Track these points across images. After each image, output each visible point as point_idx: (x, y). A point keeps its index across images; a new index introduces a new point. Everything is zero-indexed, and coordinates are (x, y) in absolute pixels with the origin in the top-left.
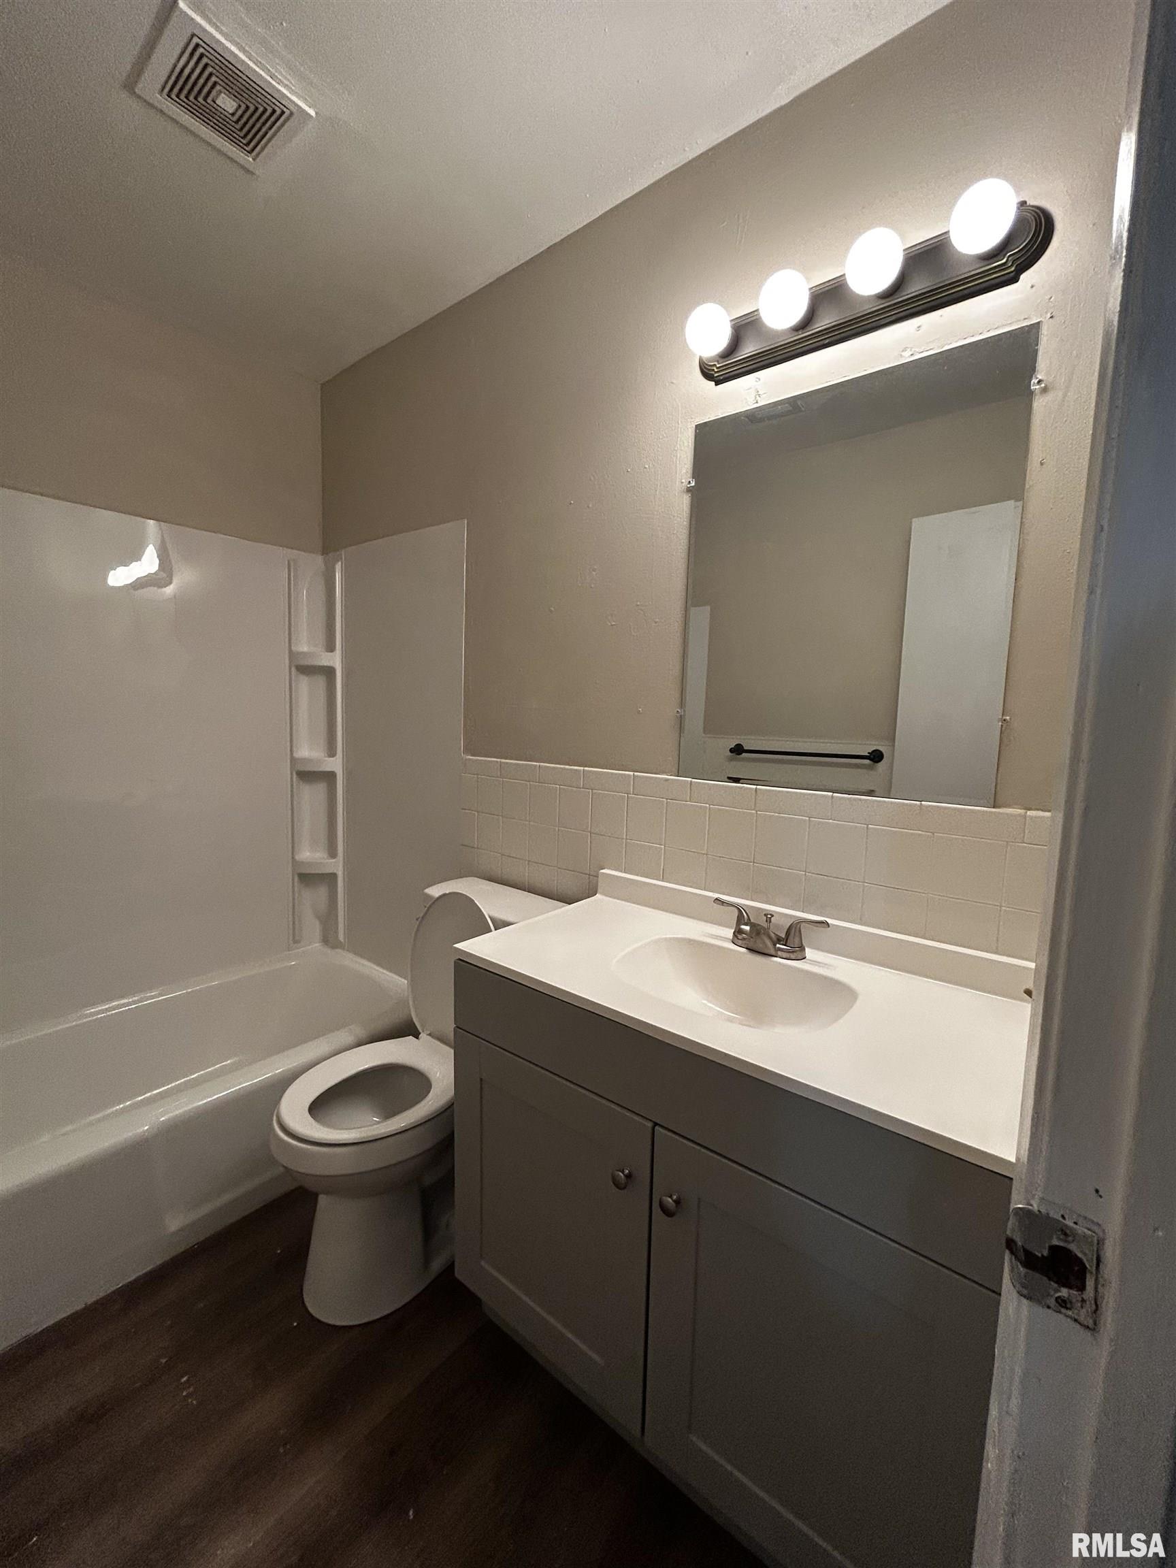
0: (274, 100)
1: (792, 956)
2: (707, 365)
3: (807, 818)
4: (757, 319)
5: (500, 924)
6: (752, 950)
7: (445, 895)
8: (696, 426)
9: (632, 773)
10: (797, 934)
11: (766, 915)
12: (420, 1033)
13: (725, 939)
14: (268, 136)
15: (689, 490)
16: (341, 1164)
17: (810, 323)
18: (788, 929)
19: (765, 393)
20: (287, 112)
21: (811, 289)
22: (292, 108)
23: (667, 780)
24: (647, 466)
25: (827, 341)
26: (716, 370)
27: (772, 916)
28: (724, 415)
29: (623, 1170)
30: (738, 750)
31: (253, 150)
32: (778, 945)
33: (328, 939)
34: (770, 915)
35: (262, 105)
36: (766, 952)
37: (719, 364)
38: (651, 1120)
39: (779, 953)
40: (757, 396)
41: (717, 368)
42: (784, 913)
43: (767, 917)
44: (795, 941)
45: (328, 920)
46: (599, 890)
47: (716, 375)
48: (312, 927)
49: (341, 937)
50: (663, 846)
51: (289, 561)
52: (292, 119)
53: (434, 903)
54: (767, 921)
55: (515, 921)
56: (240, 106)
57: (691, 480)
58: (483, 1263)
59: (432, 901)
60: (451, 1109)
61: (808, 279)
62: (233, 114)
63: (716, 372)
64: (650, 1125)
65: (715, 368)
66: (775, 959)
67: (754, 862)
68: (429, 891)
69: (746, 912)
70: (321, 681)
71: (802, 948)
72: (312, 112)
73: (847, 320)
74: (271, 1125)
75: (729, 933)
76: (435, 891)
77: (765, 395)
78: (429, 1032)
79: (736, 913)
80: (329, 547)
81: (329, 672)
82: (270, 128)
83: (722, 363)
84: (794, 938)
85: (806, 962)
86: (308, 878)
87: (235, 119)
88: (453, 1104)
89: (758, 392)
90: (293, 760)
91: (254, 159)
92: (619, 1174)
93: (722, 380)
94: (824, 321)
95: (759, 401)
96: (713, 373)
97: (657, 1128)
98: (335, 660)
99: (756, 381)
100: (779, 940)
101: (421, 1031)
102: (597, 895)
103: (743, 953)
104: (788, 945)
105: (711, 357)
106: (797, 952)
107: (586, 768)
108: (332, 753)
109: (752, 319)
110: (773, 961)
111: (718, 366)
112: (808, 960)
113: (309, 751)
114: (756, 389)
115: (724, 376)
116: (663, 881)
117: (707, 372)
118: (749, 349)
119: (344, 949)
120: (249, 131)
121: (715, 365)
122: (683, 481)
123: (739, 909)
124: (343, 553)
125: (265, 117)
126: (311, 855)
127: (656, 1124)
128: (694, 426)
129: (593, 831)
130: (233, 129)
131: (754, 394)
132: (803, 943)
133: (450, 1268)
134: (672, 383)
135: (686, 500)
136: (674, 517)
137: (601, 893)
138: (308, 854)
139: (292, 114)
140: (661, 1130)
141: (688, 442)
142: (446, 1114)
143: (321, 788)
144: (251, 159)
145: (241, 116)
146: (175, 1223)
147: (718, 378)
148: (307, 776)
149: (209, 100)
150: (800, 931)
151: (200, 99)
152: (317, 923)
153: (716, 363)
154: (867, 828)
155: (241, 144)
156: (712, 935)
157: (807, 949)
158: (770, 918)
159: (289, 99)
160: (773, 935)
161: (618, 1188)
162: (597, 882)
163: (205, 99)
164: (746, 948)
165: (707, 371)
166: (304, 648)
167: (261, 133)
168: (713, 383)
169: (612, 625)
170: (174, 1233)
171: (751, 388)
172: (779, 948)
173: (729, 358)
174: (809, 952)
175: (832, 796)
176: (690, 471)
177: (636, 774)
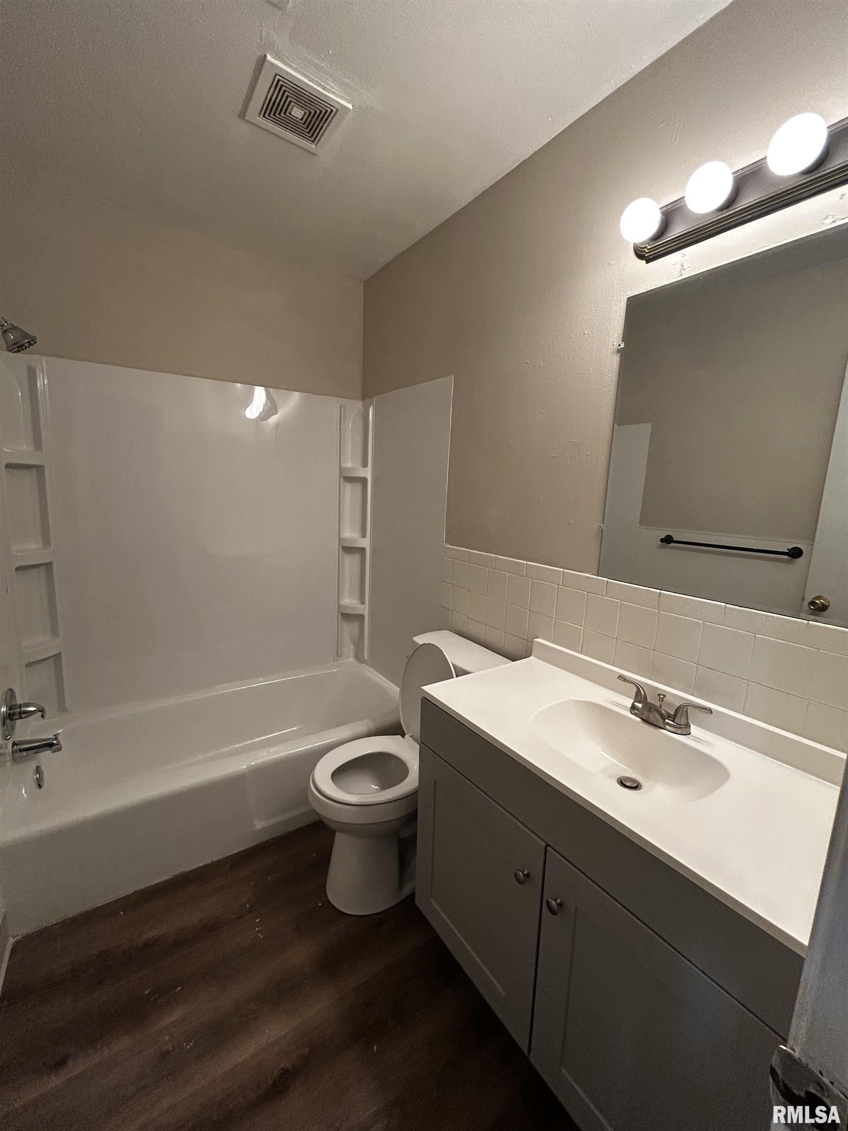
0: (326, 104)
1: (679, 732)
2: (639, 247)
3: (702, 622)
4: (682, 206)
5: (461, 672)
6: (644, 720)
7: (425, 644)
8: (628, 298)
9: (562, 570)
10: (684, 713)
11: (659, 695)
12: (405, 734)
13: (624, 707)
14: (324, 128)
15: (618, 351)
16: (347, 817)
17: (735, 202)
18: (677, 708)
19: (689, 267)
20: (335, 110)
21: (733, 173)
22: (337, 107)
23: (588, 578)
24: (586, 333)
25: (749, 217)
26: (647, 251)
27: (665, 696)
28: (652, 288)
29: (524, 871)
30: (668, 540)
31: (315, 140)
32: (667, 720)
33: (359, 657)
34: (663, 695)
35: (319, 109)
36: (657, 724)
37: (649, 245)
38: (545, 842)
39: (667, 727)
40: (682, 270)
41: (648, 249)
42: (677, 694)
43: (660, 697)
44: (681, 720)
45: (358, 645)
46: (533, 653)
47: (646, 255)
48: (349, 648)
49: (366, 657)
50: (583, 628)
51: (340, 408)
52: (338, 113)
53: (418, 648)
54: (660, 700)
55: (472, 671)
56: (305, 113)
57: (620, 343)
58: (432, 900)
59: (417, 647)
60: (416, 795)
61: (730, 166)
62: (302, 119)
63: (647, 253)
64: (544, 845)
65: (646, 250)
66: (663, 731)
67: (654, 650)
68: (416, 639)
69: (643, 690)
70: (358, 487)
71: (688, 726)
72: (350, 106)
73: (768, 197)
74: (309, 781)
75: (629, 702)
76: (420, 640)
77: (689, 269)
78: (410, 735)
79: (635, 689)
80: (366, 396)
81: (364, 481)
82: (325, 123)
83: (652, 245)
84: (681, 717)
85: (688, 738)
86: (347, 616)
87: (303, 121)
88: (418, 791)
89: (683, 266)
90: (340, 539)
91: (316, 146)
92: (520, 874)
93: (651, 259)
94: (747, 200)
95: (683, 275)
96: (644, 253)
97: (548, 848)
98: (367, 473)
99: (682, 257)
100: (669, 716)
101: (406, 732)
102: (532, 657)
103: (638, 722)
104: (675, 721)
105: (644, 242)
106: (684, 729)
107: (528, 562)
108: (364, 535)
109: (679, 205)
110: (662, 733)
111: (649, 247)
112: (693, 736)
113: (350, 534)
114: (682, 264)
115: (653, 255)
116: (581, 653)
117: (641, 254)
118: (677, 231)
119: (367, 665)
120: (312, 127)
121: (646, 247)
122: (615, 344)
123: (638, 686)
124: (374, 399)
125: (321, 116)
126: (349, 601)
127: (548, 845)
128: (626, 299)
129: (531, 609)
130: (302, 128)
131: (679, 267)
132: (689, 721)
133: (412, 896)
134: (610, 264)
135: (616, 359)
136: (606, 372)
137: (534, 656)
138: (348, 600)
139: (337, 110)
140: (551, 849)
141: (621, 312)
142: (412, 796)
143: (356, 558)
144: (314, 146)
145: (307, 119)
146: (259, 825)
147: (649, 257)
148: (348, 550)
149: (287, 114)
150: (687, 712)
151: (282, 114)
152: (352, 646)
153: (646, 246)
154: (755, 636)
155: (307, 137)
156: (614, 702)
157: (691, 725)
158: (663, 698)
159: (337, 102)
160: (664, 712)
161: (518, 882)
162: (532, 646)
163: (285, 114)
164: (641, 718)
165: (639, 253)
166: (349, 465)
167: (319, 128)
168: (645, 261)
169: (553, 456)
170: (260, 830)
171: (677, 264)
172: (667, 722)
173: (659, 240)
174: (693, 729)
175: (725, 606)
176: (621, 336)
177: (565, 570)
